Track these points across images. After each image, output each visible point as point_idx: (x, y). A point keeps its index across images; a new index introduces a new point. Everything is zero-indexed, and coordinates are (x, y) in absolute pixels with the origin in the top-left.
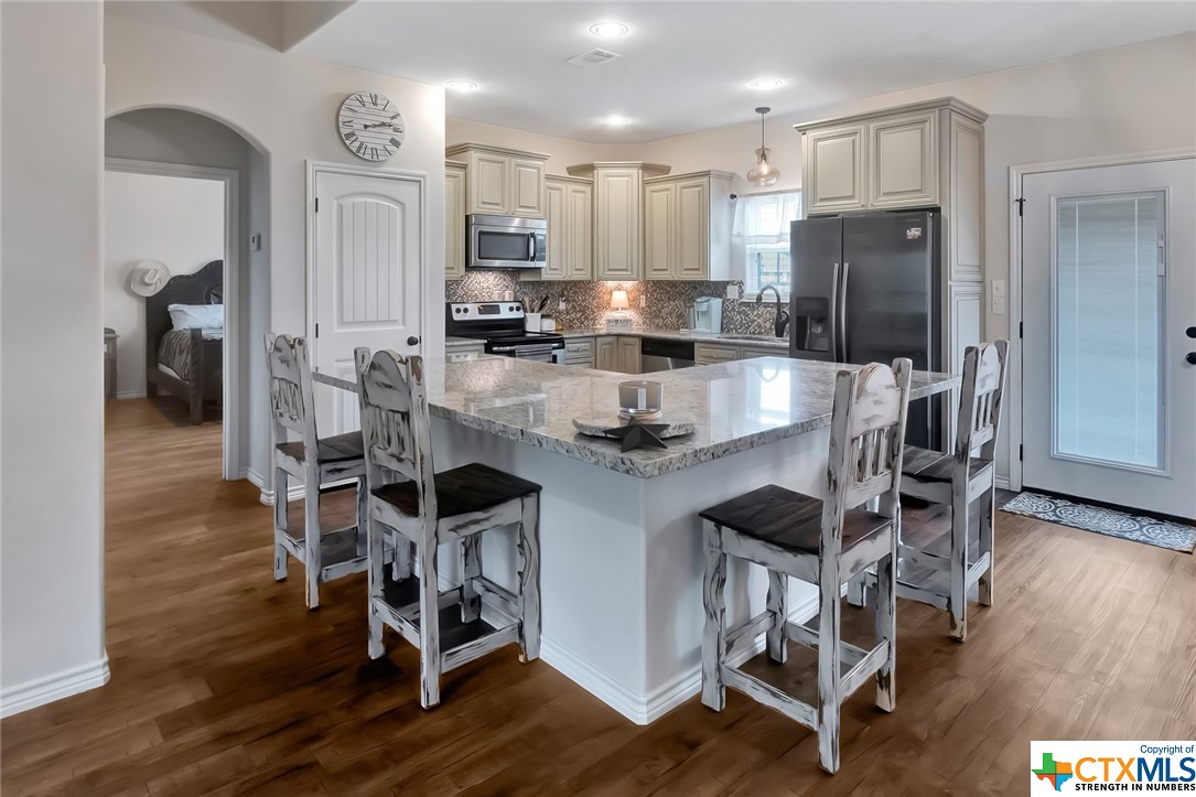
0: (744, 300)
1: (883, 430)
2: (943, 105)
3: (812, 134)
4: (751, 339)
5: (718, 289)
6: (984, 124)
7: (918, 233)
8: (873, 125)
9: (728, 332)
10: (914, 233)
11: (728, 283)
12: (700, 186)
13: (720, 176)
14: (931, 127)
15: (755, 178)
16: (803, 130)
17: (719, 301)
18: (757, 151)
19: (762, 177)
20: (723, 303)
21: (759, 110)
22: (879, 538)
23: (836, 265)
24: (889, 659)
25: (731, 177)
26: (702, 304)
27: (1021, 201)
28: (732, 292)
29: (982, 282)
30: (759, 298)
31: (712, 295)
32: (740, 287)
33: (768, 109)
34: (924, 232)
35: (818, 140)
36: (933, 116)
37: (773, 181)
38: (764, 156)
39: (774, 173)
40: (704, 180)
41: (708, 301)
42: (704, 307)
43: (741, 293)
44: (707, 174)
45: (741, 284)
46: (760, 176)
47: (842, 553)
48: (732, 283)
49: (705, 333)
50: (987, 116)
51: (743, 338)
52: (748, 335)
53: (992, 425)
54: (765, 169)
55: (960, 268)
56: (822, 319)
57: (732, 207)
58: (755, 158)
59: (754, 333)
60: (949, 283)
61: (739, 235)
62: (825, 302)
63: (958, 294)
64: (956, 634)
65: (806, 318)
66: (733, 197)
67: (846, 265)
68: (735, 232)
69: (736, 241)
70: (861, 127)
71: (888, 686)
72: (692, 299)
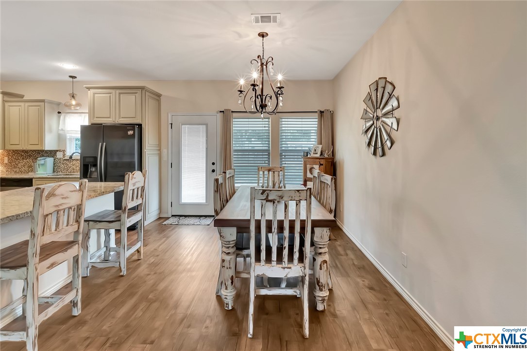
0: (65, 158)
1: (71, 208)
2: (142, 88)
3: (92, 91)
4: (68, 175)
5: (52, 153)
6: (161, 97)
7: (132, 133)
8: (118, 91)
9: (57, 172)
10: (131, 133)
11: (57, 151)
12: (39, 106)
13: (51, 103)
14: (138, 95)
15: (68, 106)
16: (89, 88)
17: (52, 159)
18: (70, 94)
19: (73, 105)
20: (54, 160)
21: (70, 77)
22: (69, 250)
23: (100, 144)
24: (77, 295)
25: (59, 104)
26: (41, 161)
27: (172, 124)
28: (59, 155)
29: (160, 150)
30: (71, 157)
31: (49, 156)
32: (64, 153)
33: (76, 77)
34: (134, 133)
35: (94, 94)
36: (139, 91)
37: (78, 108)
38: (73, 97)
39: (78, 105)
40: (42, 104)
41: (45, 159)
42: (42, 162)
43: (64, 155)
44: (43, 101)
45: (64, 151)
46: (71, 105)
47: (39, 263)
48: (60, 151)
49: (42, 174)
50: (162, 95)
51: (63, 175)
52: (68, 173)
53: (141, 199)
54: (74, 102)
55: (149, 145)
56: (95, 165)
57: (59, 117)
58: (69, 97)
59: (71, 172)
60: (145, 150)
61: (62, 130)
62: (96, 158)
63: (148, 154)
64: (122, 274)
65: (88, 165)
66: (59, 113)
67: (104, 144)
68: (60, 128)
69: (61, 132)
70: (113, 91)
71: (77, 306)
72: (36, 159)
